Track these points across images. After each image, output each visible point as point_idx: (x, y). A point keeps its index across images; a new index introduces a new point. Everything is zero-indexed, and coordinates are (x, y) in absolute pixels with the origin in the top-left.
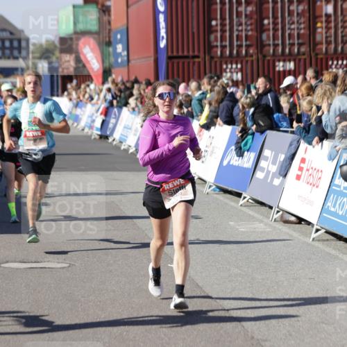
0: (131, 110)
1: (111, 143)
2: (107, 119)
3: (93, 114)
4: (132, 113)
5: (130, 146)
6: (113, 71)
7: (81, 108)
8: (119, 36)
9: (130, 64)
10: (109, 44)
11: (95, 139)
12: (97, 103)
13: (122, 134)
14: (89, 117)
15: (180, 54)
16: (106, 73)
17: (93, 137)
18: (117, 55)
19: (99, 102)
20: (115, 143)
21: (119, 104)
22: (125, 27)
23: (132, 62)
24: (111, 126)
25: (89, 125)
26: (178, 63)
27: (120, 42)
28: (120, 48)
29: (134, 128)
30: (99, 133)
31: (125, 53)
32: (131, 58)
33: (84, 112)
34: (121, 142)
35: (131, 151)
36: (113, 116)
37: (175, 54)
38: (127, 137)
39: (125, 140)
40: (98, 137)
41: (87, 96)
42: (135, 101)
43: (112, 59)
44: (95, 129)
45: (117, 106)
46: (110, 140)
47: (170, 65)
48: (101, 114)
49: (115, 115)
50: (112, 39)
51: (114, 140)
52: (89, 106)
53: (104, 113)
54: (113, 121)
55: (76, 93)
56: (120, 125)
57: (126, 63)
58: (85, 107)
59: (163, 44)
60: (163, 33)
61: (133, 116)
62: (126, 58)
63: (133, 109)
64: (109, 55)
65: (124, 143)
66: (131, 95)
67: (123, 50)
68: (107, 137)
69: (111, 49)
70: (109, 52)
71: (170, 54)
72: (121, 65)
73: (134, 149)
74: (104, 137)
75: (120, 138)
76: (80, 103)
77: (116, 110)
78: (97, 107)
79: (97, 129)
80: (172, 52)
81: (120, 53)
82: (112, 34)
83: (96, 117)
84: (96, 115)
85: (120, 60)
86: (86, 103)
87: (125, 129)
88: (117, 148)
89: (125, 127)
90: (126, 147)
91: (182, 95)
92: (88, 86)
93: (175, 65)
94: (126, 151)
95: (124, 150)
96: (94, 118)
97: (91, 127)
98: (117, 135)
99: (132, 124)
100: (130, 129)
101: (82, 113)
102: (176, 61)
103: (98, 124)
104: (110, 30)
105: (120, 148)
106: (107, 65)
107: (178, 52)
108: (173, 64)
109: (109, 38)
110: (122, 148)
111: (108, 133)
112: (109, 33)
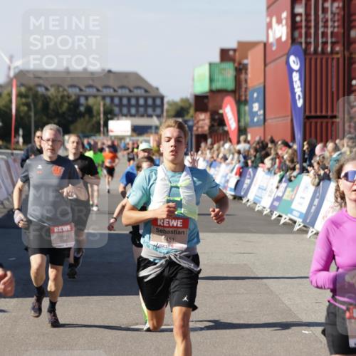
1: (245, 204)
2: (242, 179)
3: (227, 174)
4: (267, 174)
5: (264, 208)
6: (248, 130)
7: (215, 167)
8: (255, 95)
9: (266, 124)
10: (246, 102)
12: (232, 163)
13: (256, 195)
14: (223, 177)
15: (318, 114)
16: (242, 131)
18: (253, 114)
19: (234, 162)
20: (249, 204)
21: (254, 165)
22: (262, 85)
23: (269, 122)
24: (245, 186)
25: (222, 185)
26: (316, 123)
27: (257, 100)
28: (256, 107)
29: (269, 189)
30: (233, 193)
31: (262, 112)
32: (267, 118)
33: (218, 171)
34: (255, 203)
35: (265, 213)
36: (248, 176)
37: (313, 114)
38: (261, 198)
39: (260, 202)
40: (232, 198)
41: (221, 155)
42: (270, 162)
43: (248, 119)
44: (228, 189)
45: (252, 166)
46: (244, 201)
47: (308, 124)
48: (236, 174)
49: (250, 175)
50: (248, 98)
51: (248, 201)
52: (223, 165)
53: (239, 173)
54: (247, 181)
55: (210, 152)
56: (255, 185)
57: (262, 122)
58: (219, 167)
59: (300, 103)
60: (298, 91)
61: (269, 177)
62: (262, 117)
63: (269, 169)
64: (245, 115)
65: (258, 205)
67: (259, 109)
68: (241, 198)
69: (247, 108)
70: (245, 111)
71: (307, 114)
72: (257, 124)
73: (269, 210)
74: (238, 198)
75: (255, 199)
76: (214, 163)
77: (250, 170)
78: (231, 167)
79: (231, 190)
80: (310, 112)
81: (257, 112)
82: (248, 93)
83: (230, 177)
84: (230, 174)
85: (256, 119)
86: (221, 163)
87: (260, 191)
88: (252, 209)
89: (259, 188)
90: (260, 208)
91: (320, 156)
92: (223, 145)
93: (313, 124)
94: (260, 212)
95: (258, 211)
96: (228, 178)
97: (225, 187)
98: (251, 196)
99: (267, 186)
100: (265, 190)
101: (216, 173)
102: (313, 121)
103: (232, 184)
104: (246, 88)
105: (254, 209)
106: (242, 124)
107: (316, 111)
108: (311, 123)
109: (246, 96)
110: (256, 209)
111: (242, 194)
112: (246, 91)
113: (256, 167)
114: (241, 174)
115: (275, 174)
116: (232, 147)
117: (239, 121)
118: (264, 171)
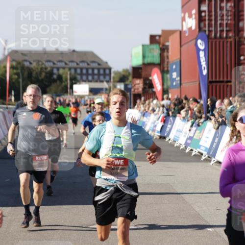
0: (182, 119)
1: (167, 142)
2: (166, 125)
3: (155, 121)
4: (183, 121)
5: (181, 144)
6: (170, 91)
7: (147, 117)
8: (174, 67)
9: (182, 86)
10: (168, 72)
11: (156, 139)
12: (158, 114)
13: (175, 136)
14: (152, 123)
15: (218, 79)
16: (165, 91)
17: (155, 137)
18: (173, 80)
19: (160, 113)
20: (170, 142)
21: (174, 115)
22: (179, 60)
23: (183, 85)
24: (168, 129)
25: (152, 129)
26: (216, 86)
27: (175, 71)
28: (175, 75)
29: (184, 131)
30: (159, 134)
31: (179, 78)
32: (182, 82)
33: (149, 119)
34: (175, 141)
35: (181, 148)
36: (169, 123)
37: (214, 79)
38: (179, 138)
39: (178, 140)
40: (158, 137)
41: (151, 108)
42: (185, 113)
43: (169, 83)
44: (156, 131)
45: (172, 116)
46: (167, 139)
47: (210, 87)
48: (161, 121)
49: (171, 121)
50: (169, 69)
51: (170, 140)
52: (152, 115)
53: (163, 120)
54: (169, 126)
55: (143, 106)
56: (174, 129)
57: (179, 86)
58: (150, 116)
59: (205, 72)
60: (204, 64)
61: (183, 123)
62: (179, 82)
63: (184, 118)
64: (167, 80)
65: (177, 142)
66: (183, 108)
67: (177, 77)
68: (164, 138)
69: (168, 76)
70: (167, 78)
71: (210, 79)
72: (175, 87)
73: (184, 146)
74: (162, 138)
75: (174, 138)
76: (146, 113)
77: (171, 118)
78: (158, 116)
79: (158, 132)
80: (212, 78)
81: (175, 79)
82: (169, 65)
83: (157, 123)
84: (157, 122)
85: (174, 84)
86: (151, 113)
87: (178, 132)
88: (172, 145)
89: (177, 131)
90: (178, 145)
91: (219, 109)
92: (152, 101)
93: (214, 87)
94: (178, 147)
96: (156, 124)
97: (154, 130)
98: (172, 136)
99: (183, 129)
100: (181, 132)
101: (147, 120)
102: (214, 84)
103: (158, 128)
104: (168, 62)
105: (174, 145)
106: (165, 87)
107: (216, 78)
108: (212, 86)
109: (168, 67)
110: (175, 145)
111: (166, 135)
112: (167, 64)
113: (175, 117)
114: (165, 121)
115: (188, 121)
116: (158, 103)
117: (163, 85)
118: (180, 119)
